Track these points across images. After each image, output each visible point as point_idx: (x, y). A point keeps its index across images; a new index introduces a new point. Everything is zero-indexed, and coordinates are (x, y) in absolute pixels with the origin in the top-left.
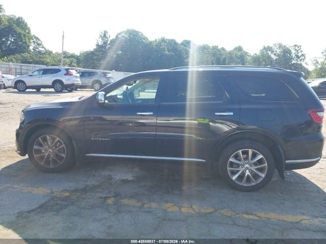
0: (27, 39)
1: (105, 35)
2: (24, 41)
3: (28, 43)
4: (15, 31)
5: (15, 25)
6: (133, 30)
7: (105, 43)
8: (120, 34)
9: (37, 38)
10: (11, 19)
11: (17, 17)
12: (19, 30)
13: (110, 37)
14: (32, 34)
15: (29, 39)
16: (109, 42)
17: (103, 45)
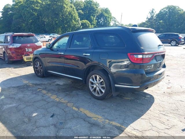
0: (109, 19)
1: (152, 12)
2: (108, 20)
3: (109, 21)
4: (104, 16)
5: (104, 12)
6: (172, 6)
7: (152, 17)
8: (162, 10)
9: (115, 18)
10: (103, 9)
11: (105, 8)
12: (106, 15)
13: (155, 12)
14: (112, 16)
15: (111, 19)
16: (155, 16)
17: (150, 18)
